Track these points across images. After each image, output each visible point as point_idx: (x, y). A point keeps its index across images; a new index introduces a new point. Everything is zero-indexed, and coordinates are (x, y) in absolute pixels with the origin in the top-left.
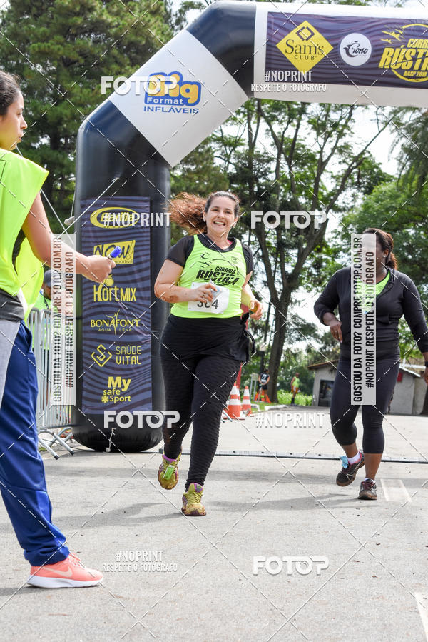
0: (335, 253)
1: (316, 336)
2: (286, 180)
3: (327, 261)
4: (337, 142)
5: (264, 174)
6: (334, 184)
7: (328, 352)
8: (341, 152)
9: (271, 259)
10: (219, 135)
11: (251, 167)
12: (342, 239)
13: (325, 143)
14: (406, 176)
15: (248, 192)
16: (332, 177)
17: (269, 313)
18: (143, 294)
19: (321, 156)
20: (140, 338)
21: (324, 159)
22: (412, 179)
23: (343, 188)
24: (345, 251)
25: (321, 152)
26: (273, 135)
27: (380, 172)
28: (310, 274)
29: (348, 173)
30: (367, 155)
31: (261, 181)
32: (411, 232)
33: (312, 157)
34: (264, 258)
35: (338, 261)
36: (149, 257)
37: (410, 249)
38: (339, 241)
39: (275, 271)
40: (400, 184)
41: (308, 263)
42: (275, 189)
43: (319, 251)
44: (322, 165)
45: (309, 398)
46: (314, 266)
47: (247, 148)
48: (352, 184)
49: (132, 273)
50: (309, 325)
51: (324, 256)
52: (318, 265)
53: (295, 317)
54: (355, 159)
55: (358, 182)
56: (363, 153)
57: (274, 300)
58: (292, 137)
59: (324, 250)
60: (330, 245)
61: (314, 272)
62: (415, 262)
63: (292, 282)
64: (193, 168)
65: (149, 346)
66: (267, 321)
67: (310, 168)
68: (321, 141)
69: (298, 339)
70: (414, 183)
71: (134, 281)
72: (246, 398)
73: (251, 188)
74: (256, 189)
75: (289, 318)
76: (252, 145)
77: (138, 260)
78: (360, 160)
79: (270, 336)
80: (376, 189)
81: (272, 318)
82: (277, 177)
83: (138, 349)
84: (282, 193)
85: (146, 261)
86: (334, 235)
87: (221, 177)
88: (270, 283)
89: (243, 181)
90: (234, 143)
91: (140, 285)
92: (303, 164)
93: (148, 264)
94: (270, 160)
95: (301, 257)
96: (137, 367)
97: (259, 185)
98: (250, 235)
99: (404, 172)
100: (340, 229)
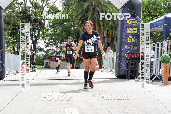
0: (47, 30)
1: (44, 51)
2: (34, 13)
3: (45, 32)
4: (46, 2)
5: (29, 11)
6: (46, 13)
7: (47, 55)
8: (48, 5)
10: (17, 2)
11: (25, 10)
12: (49, 26)
13: (43, 3)
15: (25, 16)
16: (46, 11)
17: (32, 46)
19: (43, 6)
21: (44, 7)
22: (65, 11)
24: (50, 30)
25: (43, 5)
26: (31, 1)
27: (58, 9)
28: (42, 36)
29: (50, 10)
30: (54, 5)
31: (28, 13)
32: (66, 24)
33: (41, 7)
35: (48, 32)
37: (66, 28)
38: (48, 27)
39: (33, 35)
40: (62, 12)
41: (41, 33)
42: (32, 15)
43: (43, 30)
44: (43, 8)
45: (43, 67)
46: (42, 34)
47: (24, 5)
48: (51, 13)
50: (42, 48)
51: (45, 31)
52: (43, 33)
53: (38, 47)
54: (51, 6)
56: (53, 5)
57: (33, 43)
58: (35, 2)
59: (45, 29)
60: (46, 28)
62: (67, 31)
63: (37, 38)
64: (11, 11)
67: (40, 9)
68: (43, 2)
69: (39, 52)
73: (26, 15)
74: (27, 15)
75: (37, 47)
76: (25, 4)
78: (52, 7)
80: (57, 13)
81: (33, 47)
82: (32, 12)
84: (33, 16)
86: (47, 26)
87: (18, 13)
88: (32, 38)
89: (24, 13)
90: (21, 4)
92: (38, 8)
95: (39, 32)
97: (28, 14)
99: (63, 9)
100: (48, 24)
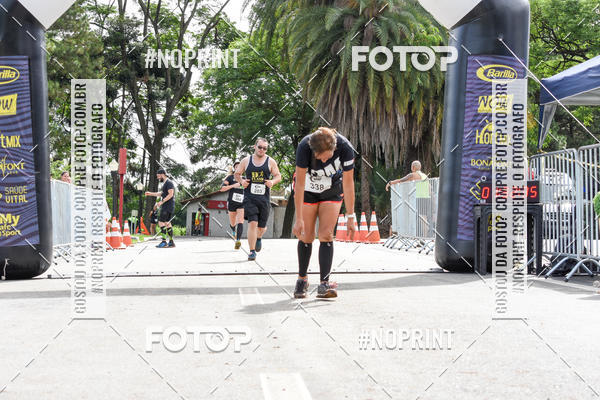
0: (199, 103)
1: (186, 175)
2: (153, 41)
3: (192, 109)
4: (196, 5)
5: (134, 36)
6: (195, 42)
7: (198, 189)
8: (200, 14)
9: (144, 110)
10: (93, 5)
11: (122, 31)
12: (204, 89)
13: (185, 7)
14: (256, 33)
15: (120, 53)
16: (194, 36)
17: (144, 157)
18: (26, 140)
19: (183, 19)
20: (25, 179)
21: (186, 20)
22: (262, 35)
23: (203, 46)
24: (207, 100)
25: (183, 15)
27: (233, 32)
28: (179, 122)
29: (207, 31)
30: (222, 16)
31: (132, 42)
32: (264, 80)
33: (175, 20)
34: (137, 110)
35: (202, 109)
36: (29, 108)
37: (263, 95)
38: (202, 92)
39: (148, 120)
40: (252, 39)
41: (175, 113)
43: (185, 101)
44: (184, 26)
45: (184, 230)
46: (181, 115)
47: (118, 14)
48: (211, 42)
49: (16, 123)
50: (179, 165)
51: (190, 106)
52: (184, 114)
53: (167, 160)
54: (213, 20)
55: (216, 39)
56: (218, 14)
57: (148, 146)
58: (157, 3)
59: (190, 100)
60: (194, 95)
61: (182, 120)
62: (268, 105)
63: (163, 129)
64: (71, 34)
65: (34, 186)
66: (143, 164)
67: (174, 29)
68: (182, 5)
70: (264, 38)
71: (18, 130)
72: (126, 230)
73: (123, 48)
74: (127, 49)
75: (162, 160)
76: (122, 11)
77: (20, 111)
78: (216, 21)
79: (147, 177)
80: (231, 44)
81: (147, 161)
82: (145, 39)
83: (24, 188)
85: (27, 112)
86: (197, 87)
87: (96, 41)
88: (143, 131)
89: (116, 43)
90: (107, 11)
91: (23, 133)
92: (168, 27)
93: (29, 114)
94: (138, 24)
95: (170, 107)
96: (25, 205)
97: (130, 46)
98: (124, 90)
99: (254, 29)
100: (202, 81)
